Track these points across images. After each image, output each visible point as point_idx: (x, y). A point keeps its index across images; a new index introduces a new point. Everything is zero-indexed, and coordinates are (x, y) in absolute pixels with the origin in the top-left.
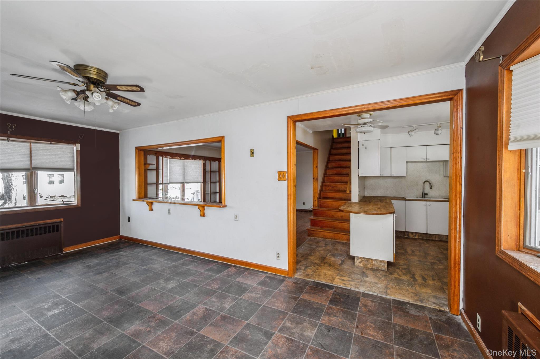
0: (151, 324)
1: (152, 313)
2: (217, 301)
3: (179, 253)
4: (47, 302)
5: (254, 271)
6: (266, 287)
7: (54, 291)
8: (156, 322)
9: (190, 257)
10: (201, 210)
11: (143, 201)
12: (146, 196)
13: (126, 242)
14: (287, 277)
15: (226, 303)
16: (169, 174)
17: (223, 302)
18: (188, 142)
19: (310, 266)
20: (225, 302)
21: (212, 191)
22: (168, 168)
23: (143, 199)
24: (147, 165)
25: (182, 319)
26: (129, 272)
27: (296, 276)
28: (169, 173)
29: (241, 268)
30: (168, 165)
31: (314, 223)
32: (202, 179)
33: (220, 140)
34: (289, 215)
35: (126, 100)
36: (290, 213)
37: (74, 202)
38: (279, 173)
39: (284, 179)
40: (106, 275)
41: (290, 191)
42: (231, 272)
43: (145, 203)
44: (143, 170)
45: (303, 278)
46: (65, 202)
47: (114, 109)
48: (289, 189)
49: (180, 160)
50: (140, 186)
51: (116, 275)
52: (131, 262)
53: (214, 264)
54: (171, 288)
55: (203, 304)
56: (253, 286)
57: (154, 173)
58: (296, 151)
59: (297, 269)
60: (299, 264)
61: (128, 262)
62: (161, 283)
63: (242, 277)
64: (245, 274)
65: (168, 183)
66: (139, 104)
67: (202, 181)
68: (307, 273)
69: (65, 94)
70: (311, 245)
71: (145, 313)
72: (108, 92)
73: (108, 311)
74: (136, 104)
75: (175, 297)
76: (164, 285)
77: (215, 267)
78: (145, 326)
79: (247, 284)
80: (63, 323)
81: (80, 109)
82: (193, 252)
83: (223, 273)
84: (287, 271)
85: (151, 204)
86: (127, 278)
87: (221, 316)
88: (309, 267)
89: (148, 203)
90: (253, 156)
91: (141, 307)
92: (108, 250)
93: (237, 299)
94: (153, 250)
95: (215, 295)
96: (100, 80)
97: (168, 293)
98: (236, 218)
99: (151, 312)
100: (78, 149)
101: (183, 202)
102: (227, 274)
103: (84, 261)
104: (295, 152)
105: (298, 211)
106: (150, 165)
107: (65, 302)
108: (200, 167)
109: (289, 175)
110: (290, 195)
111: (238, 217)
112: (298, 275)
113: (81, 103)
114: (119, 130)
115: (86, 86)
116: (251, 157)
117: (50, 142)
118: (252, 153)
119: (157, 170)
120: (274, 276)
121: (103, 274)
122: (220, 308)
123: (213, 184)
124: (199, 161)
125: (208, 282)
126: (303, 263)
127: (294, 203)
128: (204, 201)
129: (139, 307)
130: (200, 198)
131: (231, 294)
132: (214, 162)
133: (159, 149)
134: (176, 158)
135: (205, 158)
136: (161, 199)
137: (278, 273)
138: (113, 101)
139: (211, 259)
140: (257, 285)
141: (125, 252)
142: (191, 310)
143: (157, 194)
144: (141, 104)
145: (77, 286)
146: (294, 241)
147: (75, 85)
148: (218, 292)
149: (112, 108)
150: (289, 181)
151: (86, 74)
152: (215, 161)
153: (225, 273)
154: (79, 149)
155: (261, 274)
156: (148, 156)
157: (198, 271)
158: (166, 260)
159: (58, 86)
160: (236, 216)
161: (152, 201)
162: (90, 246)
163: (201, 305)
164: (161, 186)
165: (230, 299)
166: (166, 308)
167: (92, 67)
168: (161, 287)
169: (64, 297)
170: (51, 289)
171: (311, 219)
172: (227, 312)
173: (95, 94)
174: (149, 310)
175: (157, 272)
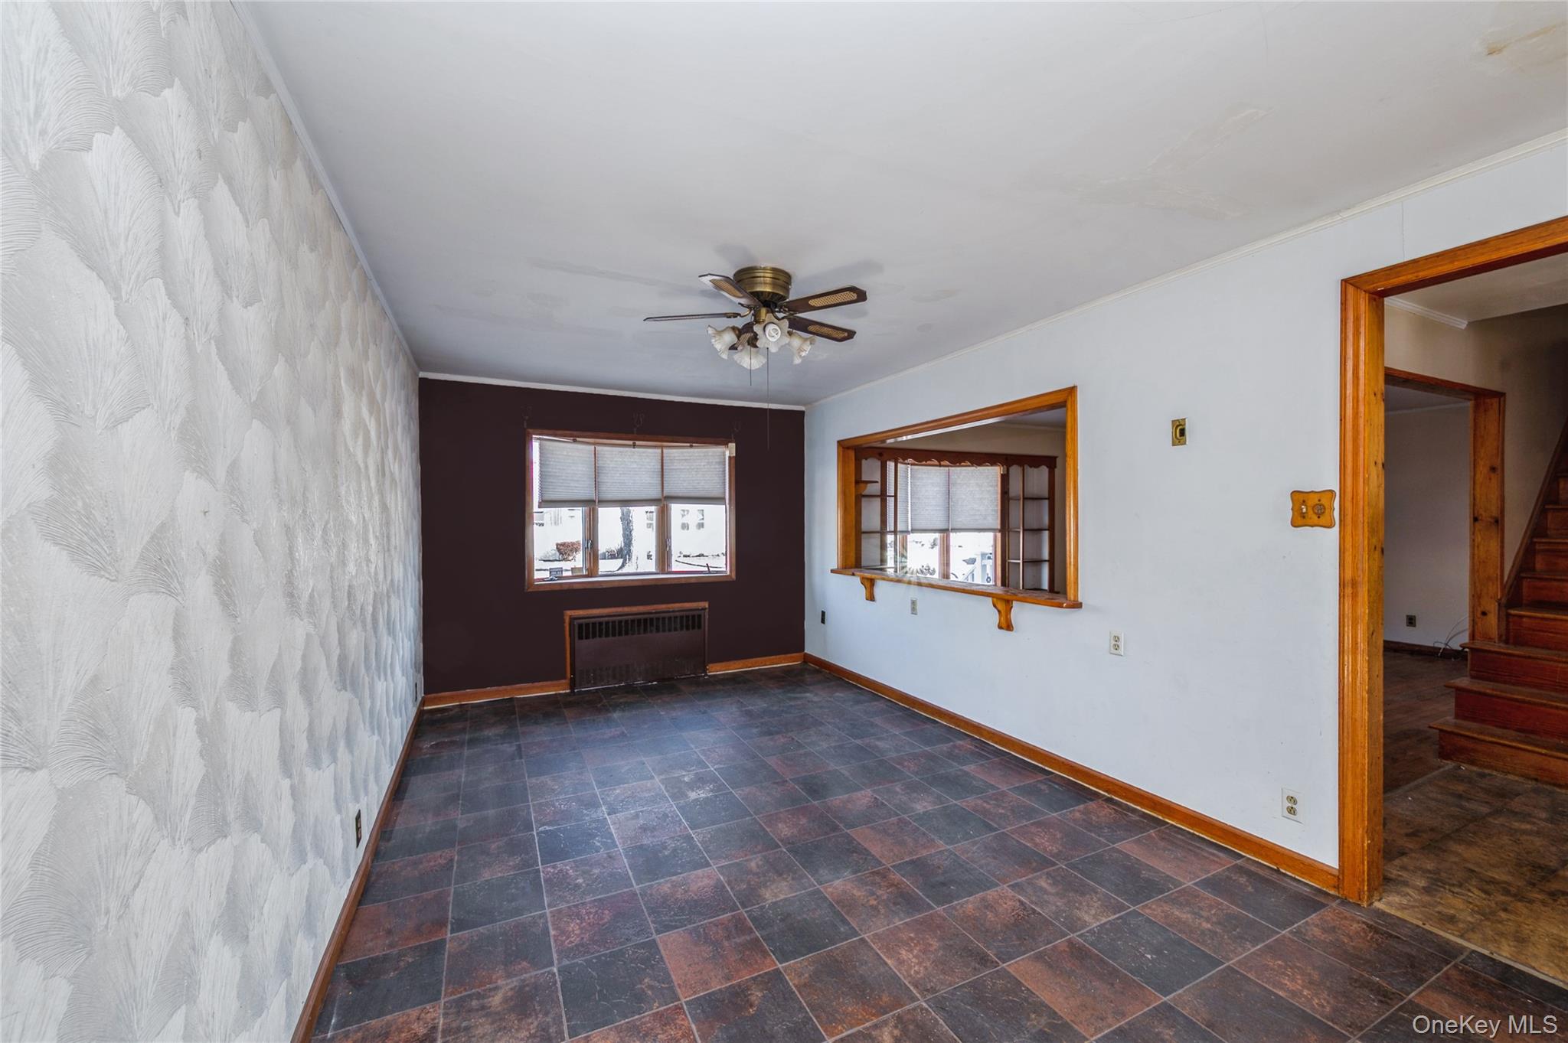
0: (880, 892)
1: (880, 863)
2: (1054, 891)
3: (938, 722)
4: (688, 771)
5: (1182, 835)
6: (1237, 905)
7: (696, 750)
8: (890, 890)
9: (968, 740)
10: (999, 611)
11: (853, 575)
12: (858, 564)
13: (818, 672)
14: (1335, 898)
15: (1086, 908)
16: (909, 505)
17: (1076, 902)
18: (966, 417)
19: (1460, 885)
20: (1081, 904)
21: (1029, 556)
22: (909, 491)
23: (853, 570)
24: (862, 485)
25: (954, 908)
26: (827, 746)
27: (1377, 905)
28: (909, 503)
29: (1134, 811)
30: (909, 483)
31: (1468, 705)
32: (999, 521)
33: (1063, 400)
34: (1349, 659)
35: (825, 330)
36: (1354, 652)
37: (725, 569)
38: (1299, 498)
39: (1323, 520)
40: (781, 740)
41: (1355, 568)
42: (1098, 817)
43: (857, 580)
44: (854, 497)
45: (1420, 923)
46: (711, 569)
47: (803, 354)
48: (1349, 559)
49: (938, 468)
50: (845, 537)
51: (800, 746)
52: (828, 721)
53: (1041, 777)
54: (921, 811)
55: (1012, 887)
56: (1181, 884)
57: (877, 502)
58: (1386, 410)
59: (1387, 880)
60: (1397, 862)
61: (823, 721)
62: (897, 793)
63: (1138, 841)
64: (1150, 836)
65: (907, 532)
66: (851, 334)
67: (999, 527)
68: (1440, 908)
69: (719, 339)
70: (1460, 796)
71: (864, 857)
72: (792, 317)
73: (788, 825)
74: (846, 334)
75: (933, 840)
76: (904, 798)
77: (1043, 787)
78: (866, 890)
79: (1157, 872)
80: (713, 823)
81: (742, 366)
82: (978, 728)
83: (1070, 812)
84: (1337, 873)
85: (869, 584)
86: (822, 760)
87: (1070, 941)
88: (1453, 885)
89: (864, 580)
90: (1185, 443)
91: (855, 840)
92: (783, 683)
93: (1122, 908)
94: (875, 703)
95: (1047, 873)
96: (777, 294)
97: (915, 824)
98: (1117, 647)
99: (877, 859)
100: (732, 455)
101: (944, 582)
102: (1085, 817)
103: (741, 700)
104: (1382, 414)
105: (1392, 649)
106: (869, 485)
107: (715, 780)
108: (991, 486)
109: (1348, 505)
110: (1354, 584)
111: (1122, 644)
112: (1389, 904)
113: (743, 353)
114: (804, 405)
115: (753, 315)
116: (1173, 445)
117: (688, 444)
118: (1180, 432)
119: (883, 496)
120: (1274, 877)
121: (776, 737)
122: (1065, 918)
123: (1030, 536)
124: (990, 468)
125: (1021, 827)
126: (1418, 864)
127: (1371, 615)
128: (1003, 584)
129: (850, 840)
130: (991, 575)
131: (1103, 887)
132: (1035, 470)
133: (889, 441)
134: (929, 462)
135: (1006, 459)
136: (890, 572)
137: (1289, 867)
138: (801, 337)
139: (1030, 758)
140: (1195, 884)
141: (816, 695)
142: (978, 893)
143: (883, 561)
144: (855, 333)
145: (732, 751)
146: (1370, 764)
147: (736, 315)
148: (1056, 864)
149: (799, 353)
150: (1349, 529)
151: (753, 287)
152: (1037, 466)
153: (1078, 815)
154: (734, 455)
155: (1215, 852)
156: (864, 461)
157: (993, 787)
158: (907, 734)
159: (709, 326)
160: (1117, 639)
161: (873, 576)
162: (750, 669)
163: (1005, 886)
164: (890, 538)
165: (1099, 900)
166: (912, 862)
167: (764, 269)
168: (898, 802)
169: (712, 769)
170: (693, 746)
171: (1458, 689)
172: (1091, 938)
173: (770, 327)
174: (873, 853)
175: (886, 761)
